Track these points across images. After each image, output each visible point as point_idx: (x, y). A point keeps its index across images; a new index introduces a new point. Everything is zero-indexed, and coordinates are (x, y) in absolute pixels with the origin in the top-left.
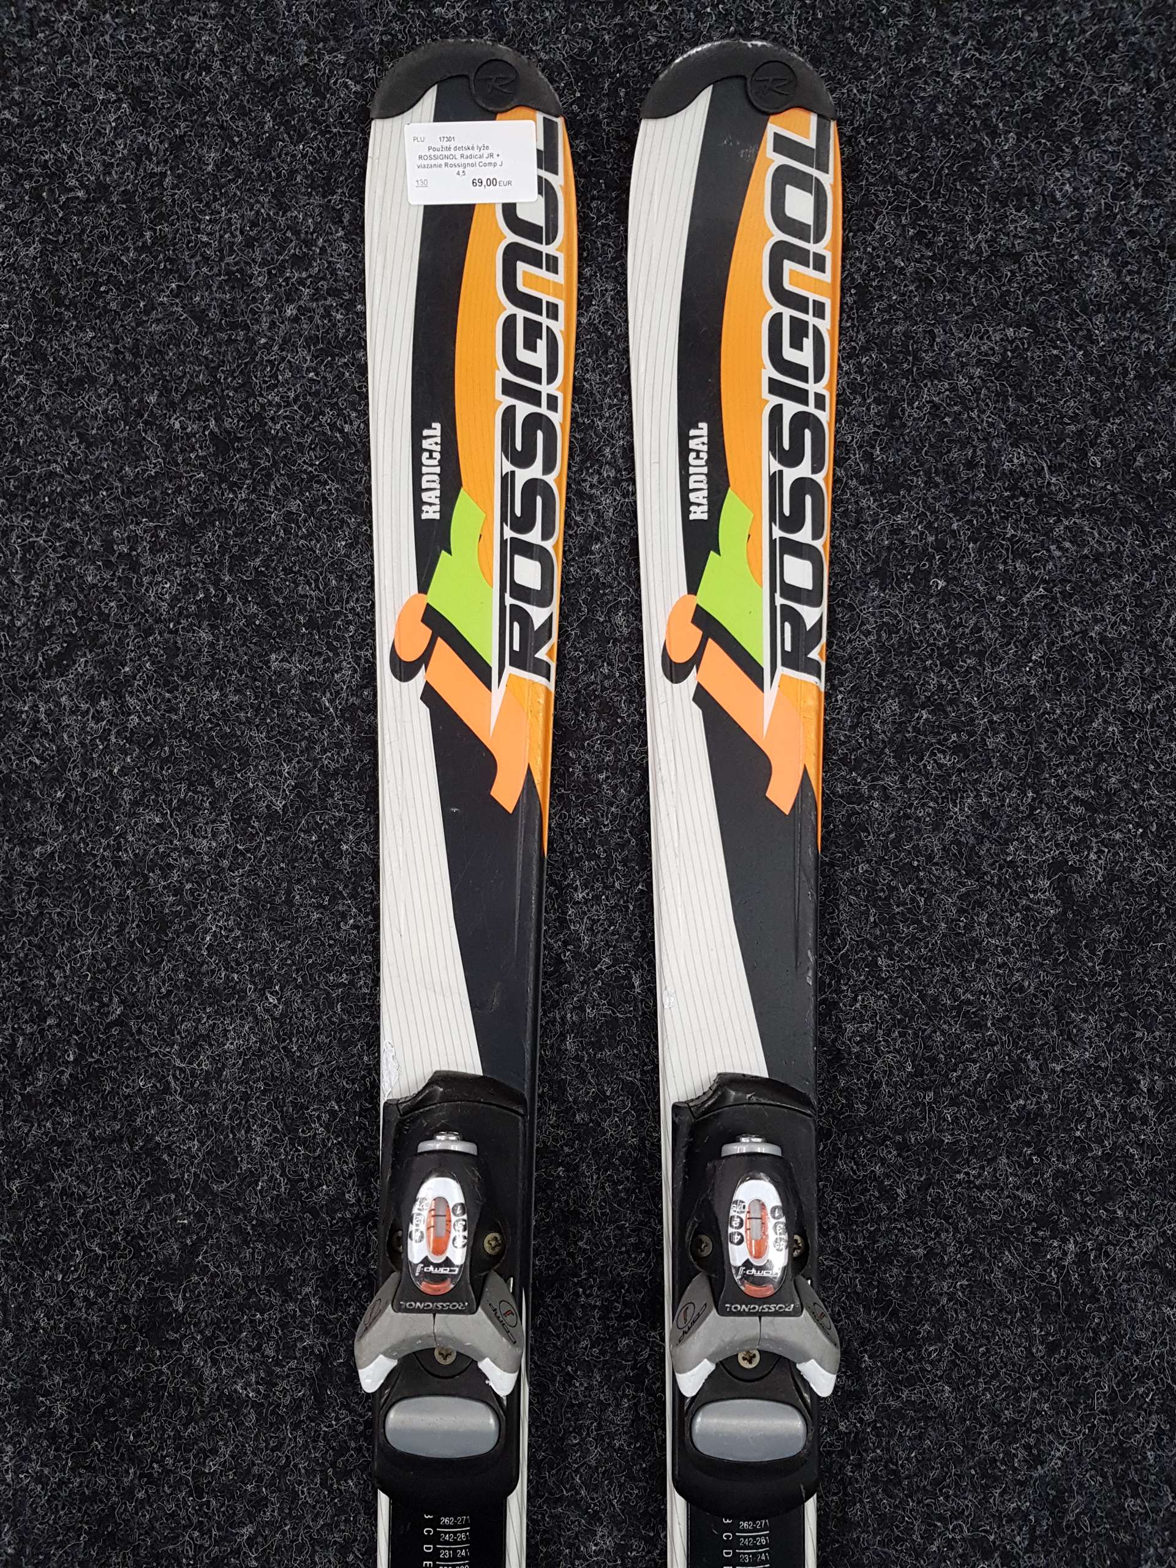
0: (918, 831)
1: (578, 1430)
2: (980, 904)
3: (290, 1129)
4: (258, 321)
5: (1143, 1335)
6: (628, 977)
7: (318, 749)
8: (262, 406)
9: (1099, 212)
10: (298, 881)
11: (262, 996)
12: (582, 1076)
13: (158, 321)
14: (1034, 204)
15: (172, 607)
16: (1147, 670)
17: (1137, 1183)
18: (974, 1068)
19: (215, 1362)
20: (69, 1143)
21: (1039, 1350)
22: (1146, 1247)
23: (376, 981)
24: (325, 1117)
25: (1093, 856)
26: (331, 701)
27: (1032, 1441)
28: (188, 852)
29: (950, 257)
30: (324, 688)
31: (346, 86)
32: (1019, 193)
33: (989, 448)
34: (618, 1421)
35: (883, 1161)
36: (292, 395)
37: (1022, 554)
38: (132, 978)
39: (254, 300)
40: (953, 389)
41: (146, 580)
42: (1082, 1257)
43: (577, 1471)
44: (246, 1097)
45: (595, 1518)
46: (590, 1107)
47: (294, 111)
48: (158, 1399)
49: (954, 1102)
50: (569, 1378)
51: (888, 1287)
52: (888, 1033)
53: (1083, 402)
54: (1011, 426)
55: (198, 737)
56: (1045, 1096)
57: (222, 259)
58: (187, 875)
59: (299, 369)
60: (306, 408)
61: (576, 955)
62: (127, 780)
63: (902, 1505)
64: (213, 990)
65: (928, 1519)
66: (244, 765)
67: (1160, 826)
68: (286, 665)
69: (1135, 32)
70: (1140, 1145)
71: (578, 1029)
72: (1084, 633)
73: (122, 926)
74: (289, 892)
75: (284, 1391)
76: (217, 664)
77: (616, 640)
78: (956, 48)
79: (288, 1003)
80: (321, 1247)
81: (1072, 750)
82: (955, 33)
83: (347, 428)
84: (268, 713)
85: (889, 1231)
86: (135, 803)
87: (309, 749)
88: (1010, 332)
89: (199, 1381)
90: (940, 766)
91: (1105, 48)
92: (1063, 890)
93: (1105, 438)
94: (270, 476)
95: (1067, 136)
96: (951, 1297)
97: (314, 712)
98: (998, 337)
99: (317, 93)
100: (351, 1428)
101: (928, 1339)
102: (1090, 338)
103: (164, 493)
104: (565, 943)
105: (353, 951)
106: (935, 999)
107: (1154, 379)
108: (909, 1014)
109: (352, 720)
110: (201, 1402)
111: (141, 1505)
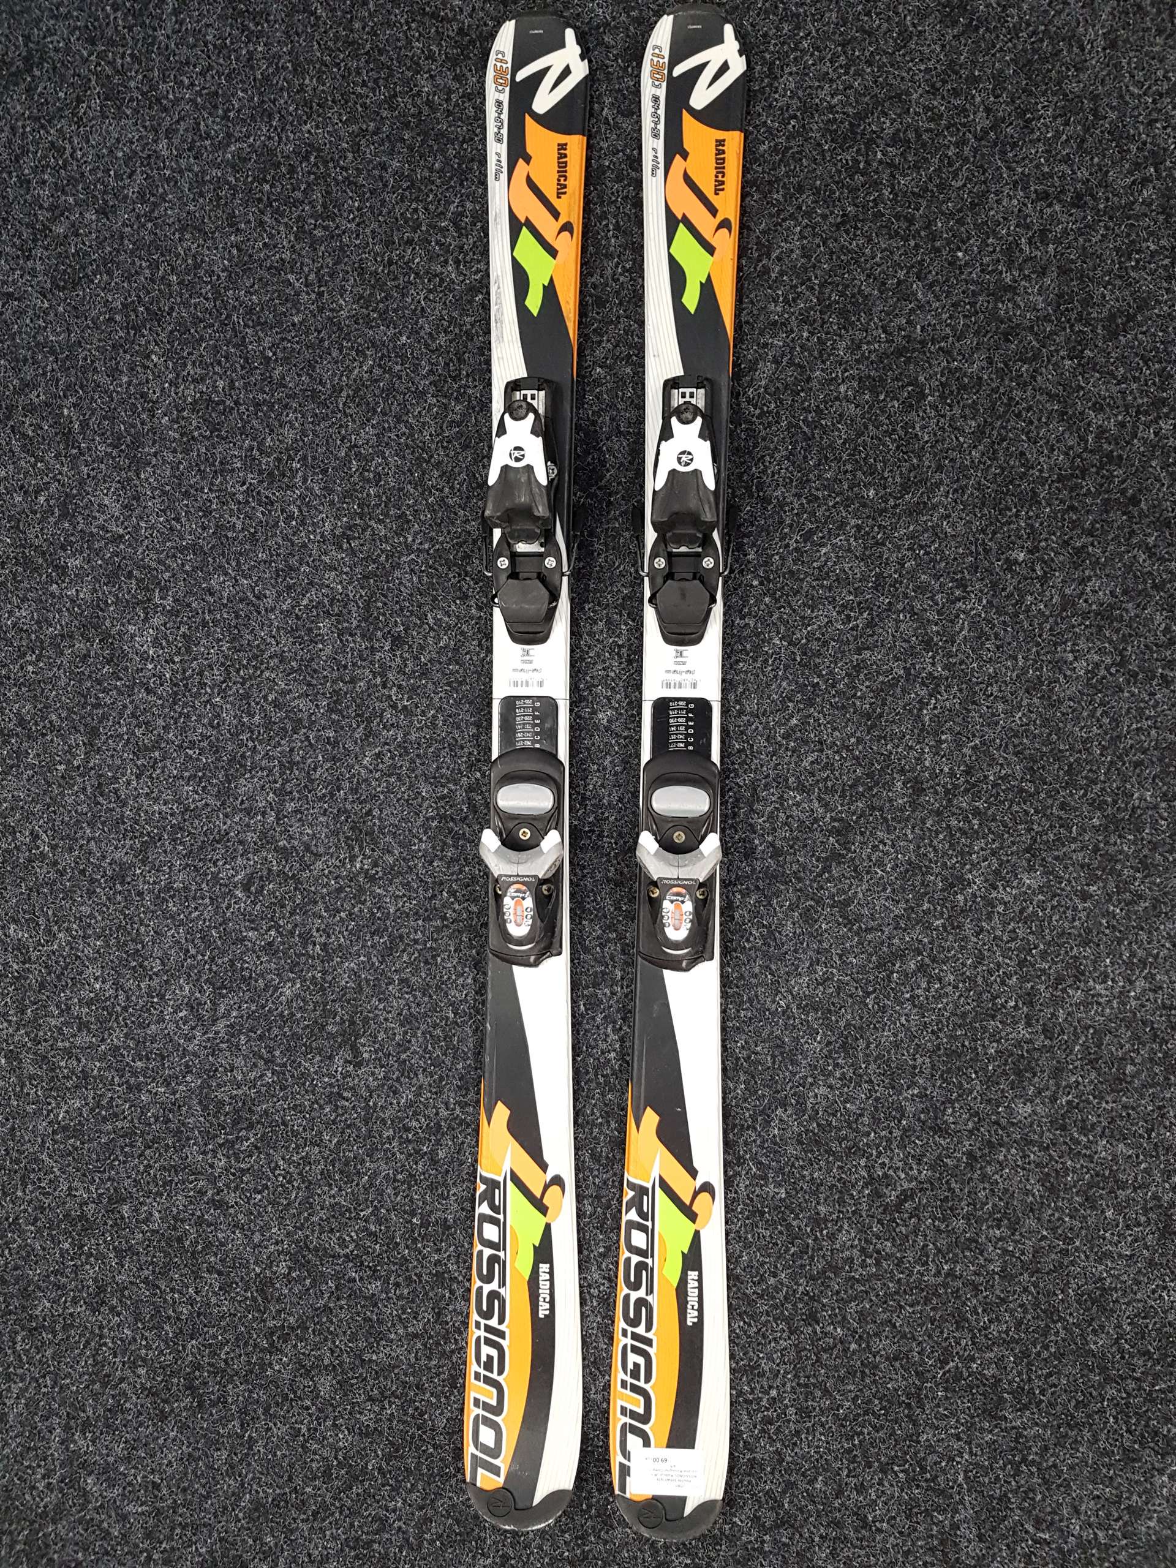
0: (430, 1085)
1: (616, 774)
2: (399, 1045)
3: (771, 933)
4: (792, 1387)
5: (321, 819)
6: (586, 1010)
7: (758, 1142)
8: (789, 1338)
9: (325, 1421)
10: (769, 1068)
11: (788, 1006)
12: (612, 958)
13: (850, 1391)
14: (359, 1428)
15: (841, 1227)
16: (307, 1168)
17: (323, 898)
18: (405, 958)
19: (812, 810)
20: (895, 928)
21: (376, 812)
22: (319, 864)
23: (723, 1011)
24: (752, 939)
25: (340, 1069)
26: (751, 1169)
27: (381, 766)
28: (831, 1087)
29: (406, 1401)
30: (754, 1176)
31: (742, 1521)
32: (367, 1435)
33: (387, 1293)
34: (595, 779)
35: (454, 911)
36: (773, 1344)
37: (371, 1234)
38: (861, 1018)
39: (794, 1400)
40: (406, 1328)
41: (856, 1242)
42: (353, 859)
44: (796, 951)
45: (607, 729)
46: (609, 940)
47: (772, 1508)
48: (843, 790)
49: (416, 941)
50: (620, 800)
51: (454, 846)
52: (449, 978)
53: (336, 1316)
54: (376, 1305)
55: (826, 1151)
56: (369, 943)
57: (813, 1425)
58: (831, 1074)
59: (768, 1359)
60: (764, 1336)
61: (615, 1022)
62: (866, 1129)
63: (448, 733)
64: (816, 1010)
65: (434, 725)
66: (800, 1135)
67: (304, 1084)
68: (776, 1190)
69: (303, 1521)
70: (320, 917)
71: (614, 982)
72: (340, 1190)
73: (868, 1047)
74: (774, 1063)
75: (773, 794)
76: (815, 1193)
77: (591, 1196)
78: (400, 1520)
79: (774, 1001)
80: (753, 870)
81: (349, 1127)
82: (400, 1528)
83: (742, 1324)
84: (787, 1164)
85: (452, 874)
86: (861, 1115)
87: (763, 1142)
88: (374, 1358)
89: (820, 799)
90: (417, 1120)
91: (318, 1513)
92: (356, 1053)
93: (326, 1296)
94: (786, 1298)
95: (340, 1465)
96: (421, 840)
97: (761, 1163)
98: (381, 1355)
99: (759, 1518)
100: (737, 775)
101: (433, 818)
102: (332, 1352)
103: (846, 1292)
104: (621, 1029)
105: (738, 1028)
106: (424, 995)
107: (298, 1327)
108: (438, 987)
109: (740, 1157)
110: (819, 789)
111: (852, 735)
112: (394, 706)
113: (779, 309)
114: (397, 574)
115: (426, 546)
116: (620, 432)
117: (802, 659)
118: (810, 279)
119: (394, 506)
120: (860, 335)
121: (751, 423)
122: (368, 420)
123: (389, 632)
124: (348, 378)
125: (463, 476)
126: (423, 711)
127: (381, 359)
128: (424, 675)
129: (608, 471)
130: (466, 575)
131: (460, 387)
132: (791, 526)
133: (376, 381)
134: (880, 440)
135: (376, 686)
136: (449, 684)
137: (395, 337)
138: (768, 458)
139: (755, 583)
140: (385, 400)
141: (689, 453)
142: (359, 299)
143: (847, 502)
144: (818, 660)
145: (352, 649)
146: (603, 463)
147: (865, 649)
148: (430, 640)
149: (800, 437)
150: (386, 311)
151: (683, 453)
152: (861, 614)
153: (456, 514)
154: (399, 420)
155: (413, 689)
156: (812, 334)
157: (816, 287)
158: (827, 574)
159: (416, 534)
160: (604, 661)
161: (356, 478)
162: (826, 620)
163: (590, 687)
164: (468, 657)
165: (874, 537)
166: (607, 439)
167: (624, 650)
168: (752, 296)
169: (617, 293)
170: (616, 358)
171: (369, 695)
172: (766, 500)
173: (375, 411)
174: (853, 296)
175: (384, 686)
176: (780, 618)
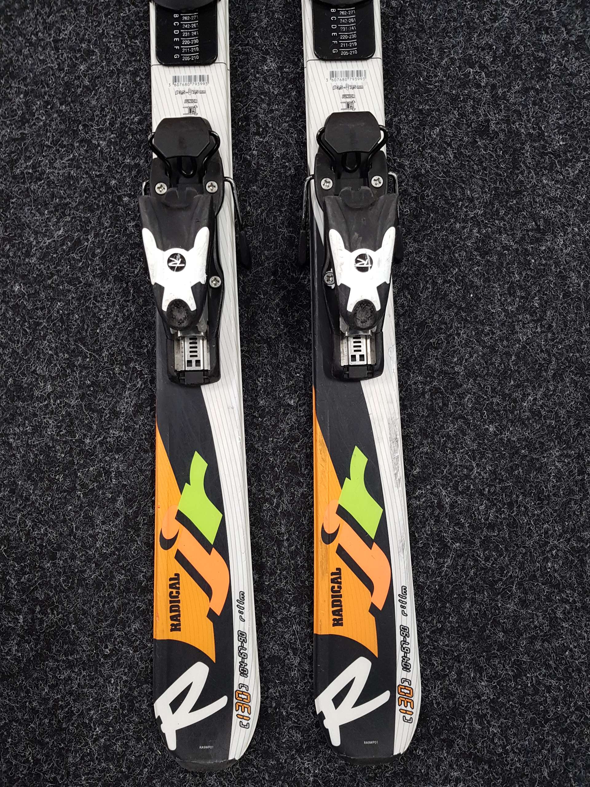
1: (256, 10)
43: (256, 30)
45: (267, 53)
63: (426, 42)
65: (441, 50)
110: (57, 5)
111: (27, 57)
112: (482, 67)
113: (115, 465)
114: (487, 197)
115: (458, 225)
116: (266, 342)
117: (78, 126)
118: (85, 495)
119: (493, 263)
120: (35, 441)
121: (139, 354)
122: (524, 347)
123: (492, 139)
124: (548, 389)
125: (424, 296)
126: (453, 63)
127: (514, 407)
128: (454, 99)
129: (278, 305)
130: (416, 197)
131: (430, 382)
132: (94, 255)
133: (518, 386)
134: (10, 339)
135: (503, 87)
136: (428, 91)
137: (501, 429)
138: (120, 320)
139: (126, 199)
140: (507, 368)
141: (172, 268)
142: (540, 468)
143: (40, 279)
144: (63, 127)
145: (529, 121)
146: (283, 312)
147: (17, 139)
148: (449, 132)
149: (89, 340)
150: (512, 456)
151: (179, 269)
152: (22, 173)
153: (429, 258)
154: (493, 349)
155: (464, 85)
156: (81, 441)
157: (78, 487)
158: (57, 210)
159: (469, 238)
160: (273, 118)
161: (535, 289)
162: (55, 165)
163: (286, 93)
164: (410, 118)
165: (13, 246)
166: (280, 335)
167: (253, 129)
168: (142, 477)
169: (276, 478)
170: (275, 414)
171: (508, 77)
172: (118, 279)
173: (517, 356)
174: (42, 479)
175: (494, 87)
176: (100, 166)
